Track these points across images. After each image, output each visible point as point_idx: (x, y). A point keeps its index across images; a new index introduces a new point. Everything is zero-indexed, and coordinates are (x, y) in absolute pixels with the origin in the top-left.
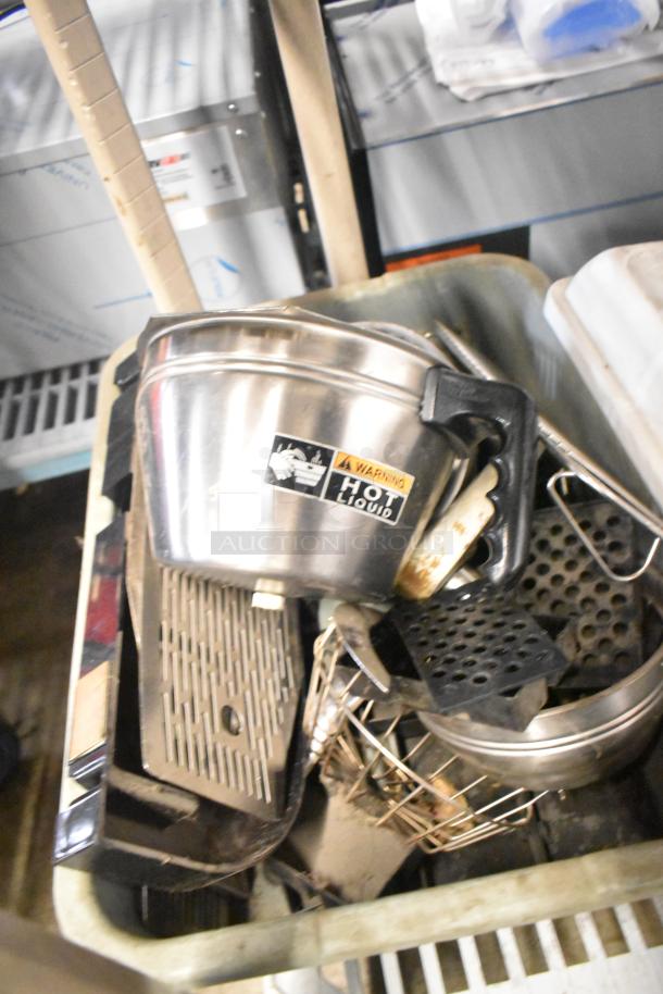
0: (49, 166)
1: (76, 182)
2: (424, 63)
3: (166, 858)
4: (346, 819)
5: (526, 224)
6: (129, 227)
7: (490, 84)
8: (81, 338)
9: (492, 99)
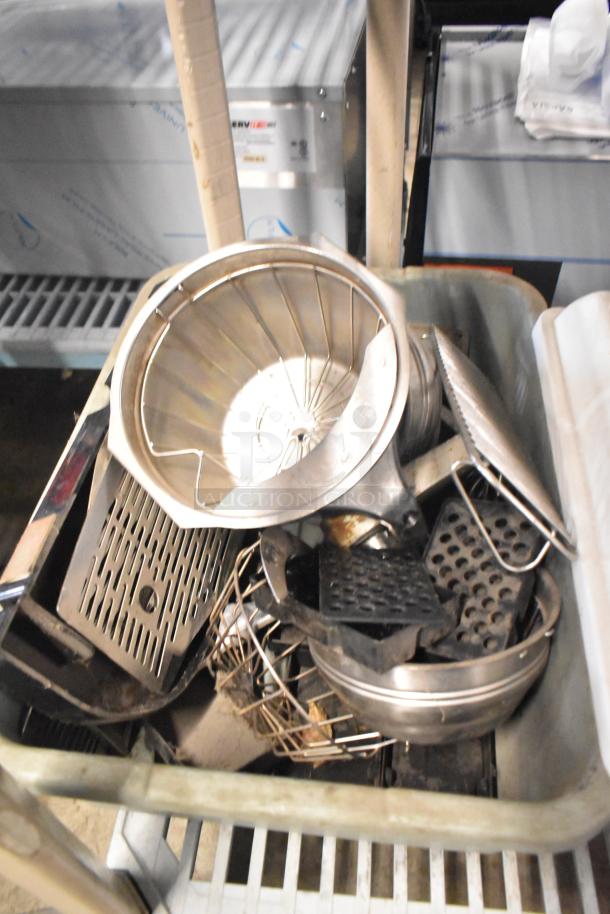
0: (156, 104)
1: (175, 124)
2: (510, 98)
3: (48, 684)
4: (225, 714)
5: (559, 260)
6: (200, 169)
7: (560, 128)
8: (147, 258)
9: (559, 143)
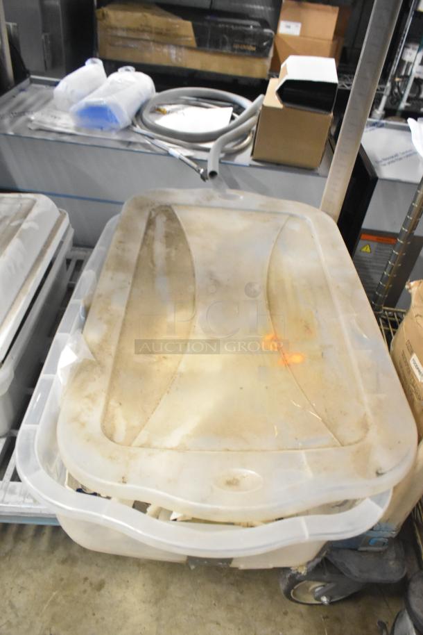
9: (41, 132)
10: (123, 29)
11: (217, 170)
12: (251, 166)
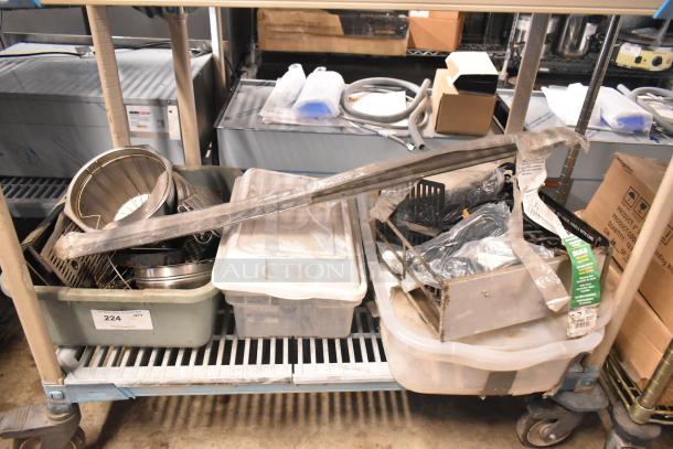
10: (280, 26)
11: (423, 143)
12: (435, 138)
